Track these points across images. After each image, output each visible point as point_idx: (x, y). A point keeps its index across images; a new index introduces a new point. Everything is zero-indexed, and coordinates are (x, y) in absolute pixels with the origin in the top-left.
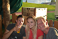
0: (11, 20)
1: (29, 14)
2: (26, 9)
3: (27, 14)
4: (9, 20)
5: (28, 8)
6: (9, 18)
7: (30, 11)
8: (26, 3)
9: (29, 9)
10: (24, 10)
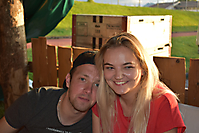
0: (29, 63)
1: (101, 40)
2: (87, 20)
3: (94, 39)
4: (22, 63)
5: (95, 17)
6: (20, 55)
7: (103, 27)
8: (88, 4)
9: (101, 22)
10: (82, 24)
